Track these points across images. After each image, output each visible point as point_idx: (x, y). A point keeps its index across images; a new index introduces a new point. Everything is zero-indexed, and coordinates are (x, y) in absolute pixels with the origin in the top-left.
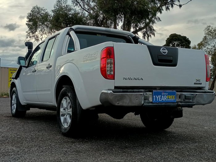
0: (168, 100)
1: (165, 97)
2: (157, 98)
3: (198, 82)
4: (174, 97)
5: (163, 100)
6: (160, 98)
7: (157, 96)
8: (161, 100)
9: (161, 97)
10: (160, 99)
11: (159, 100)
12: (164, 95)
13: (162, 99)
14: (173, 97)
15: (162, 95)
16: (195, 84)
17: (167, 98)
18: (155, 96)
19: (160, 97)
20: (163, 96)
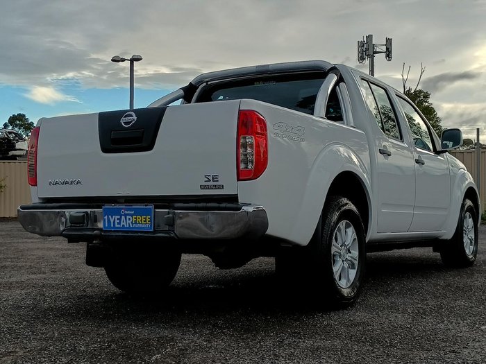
0: (134, 226)
1: (129, 219)
2: (112, 221)
3: (212, 183)
4: (148, 220)
5: (123, 225)
6: (117, 221)
7: (110, 217)
8: (119, 226)
9: (120, 219)
10: (119, 223)
11: (117, 226)
12: (125, 215)
13: (122, 223)
14: (146, 218)
15: (121, 216)
16: (202, 187)
17: (132, 222)
18: (106, 217)
19: (118, 219)
20: (123, 217)
